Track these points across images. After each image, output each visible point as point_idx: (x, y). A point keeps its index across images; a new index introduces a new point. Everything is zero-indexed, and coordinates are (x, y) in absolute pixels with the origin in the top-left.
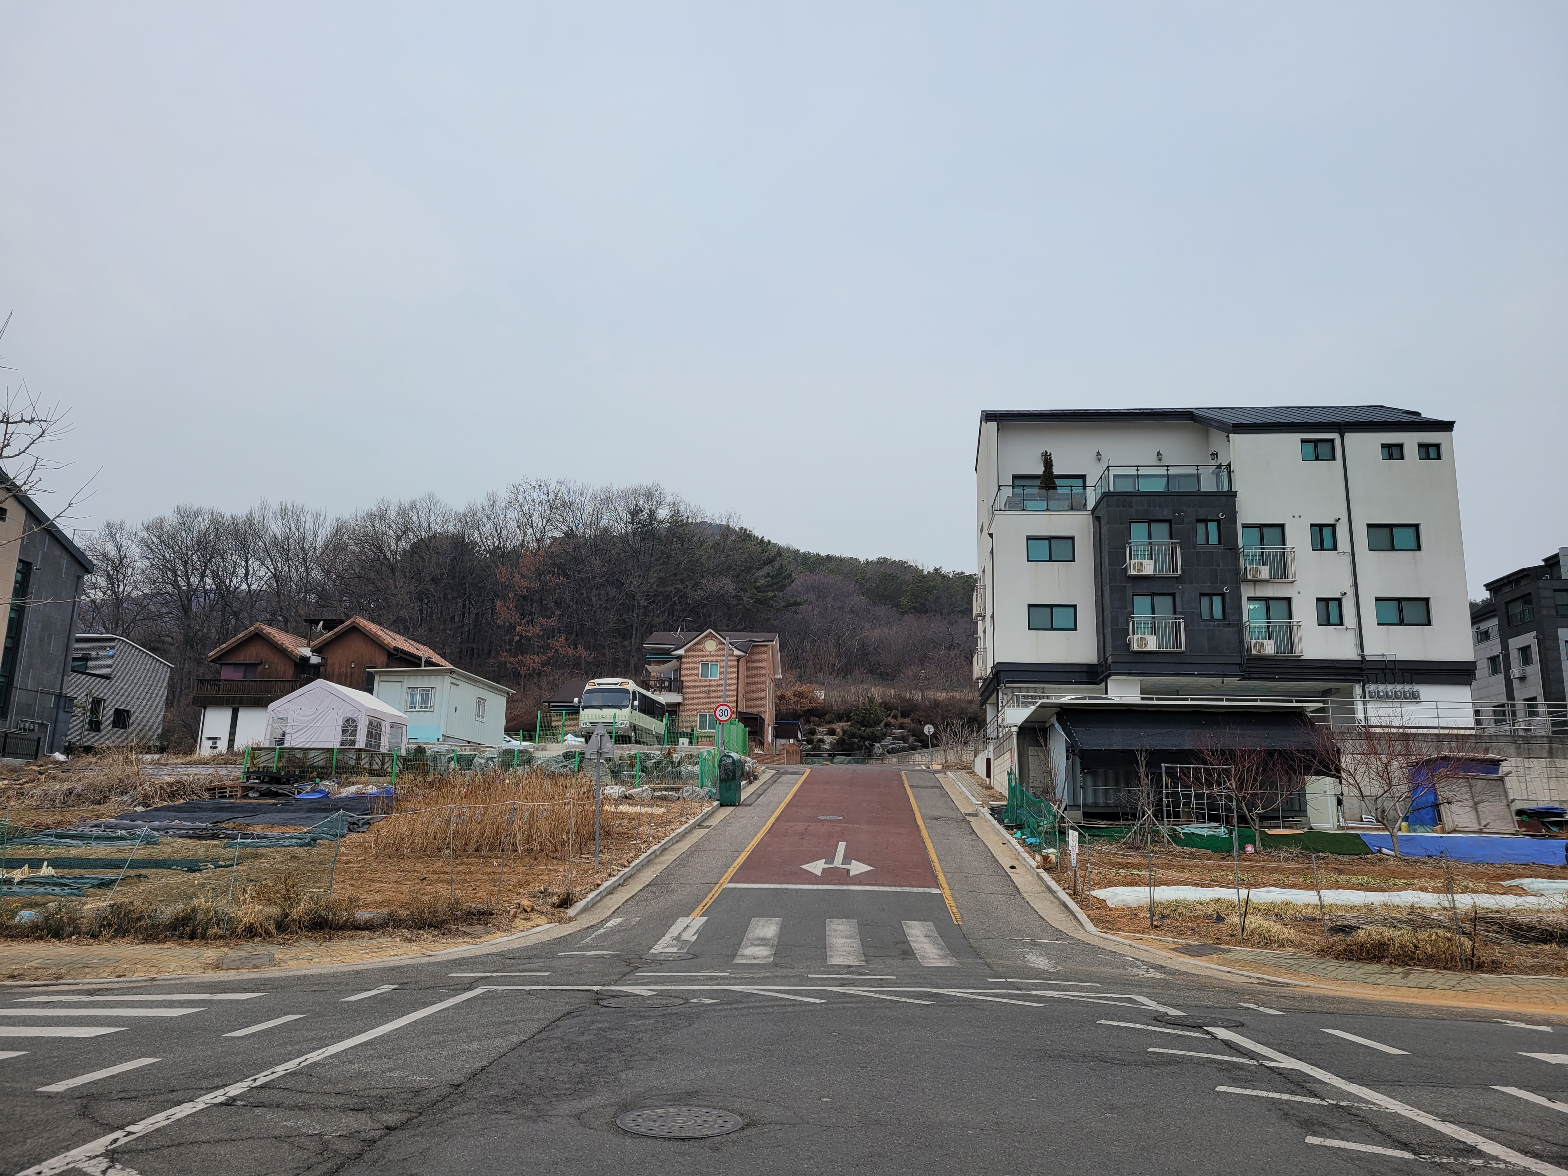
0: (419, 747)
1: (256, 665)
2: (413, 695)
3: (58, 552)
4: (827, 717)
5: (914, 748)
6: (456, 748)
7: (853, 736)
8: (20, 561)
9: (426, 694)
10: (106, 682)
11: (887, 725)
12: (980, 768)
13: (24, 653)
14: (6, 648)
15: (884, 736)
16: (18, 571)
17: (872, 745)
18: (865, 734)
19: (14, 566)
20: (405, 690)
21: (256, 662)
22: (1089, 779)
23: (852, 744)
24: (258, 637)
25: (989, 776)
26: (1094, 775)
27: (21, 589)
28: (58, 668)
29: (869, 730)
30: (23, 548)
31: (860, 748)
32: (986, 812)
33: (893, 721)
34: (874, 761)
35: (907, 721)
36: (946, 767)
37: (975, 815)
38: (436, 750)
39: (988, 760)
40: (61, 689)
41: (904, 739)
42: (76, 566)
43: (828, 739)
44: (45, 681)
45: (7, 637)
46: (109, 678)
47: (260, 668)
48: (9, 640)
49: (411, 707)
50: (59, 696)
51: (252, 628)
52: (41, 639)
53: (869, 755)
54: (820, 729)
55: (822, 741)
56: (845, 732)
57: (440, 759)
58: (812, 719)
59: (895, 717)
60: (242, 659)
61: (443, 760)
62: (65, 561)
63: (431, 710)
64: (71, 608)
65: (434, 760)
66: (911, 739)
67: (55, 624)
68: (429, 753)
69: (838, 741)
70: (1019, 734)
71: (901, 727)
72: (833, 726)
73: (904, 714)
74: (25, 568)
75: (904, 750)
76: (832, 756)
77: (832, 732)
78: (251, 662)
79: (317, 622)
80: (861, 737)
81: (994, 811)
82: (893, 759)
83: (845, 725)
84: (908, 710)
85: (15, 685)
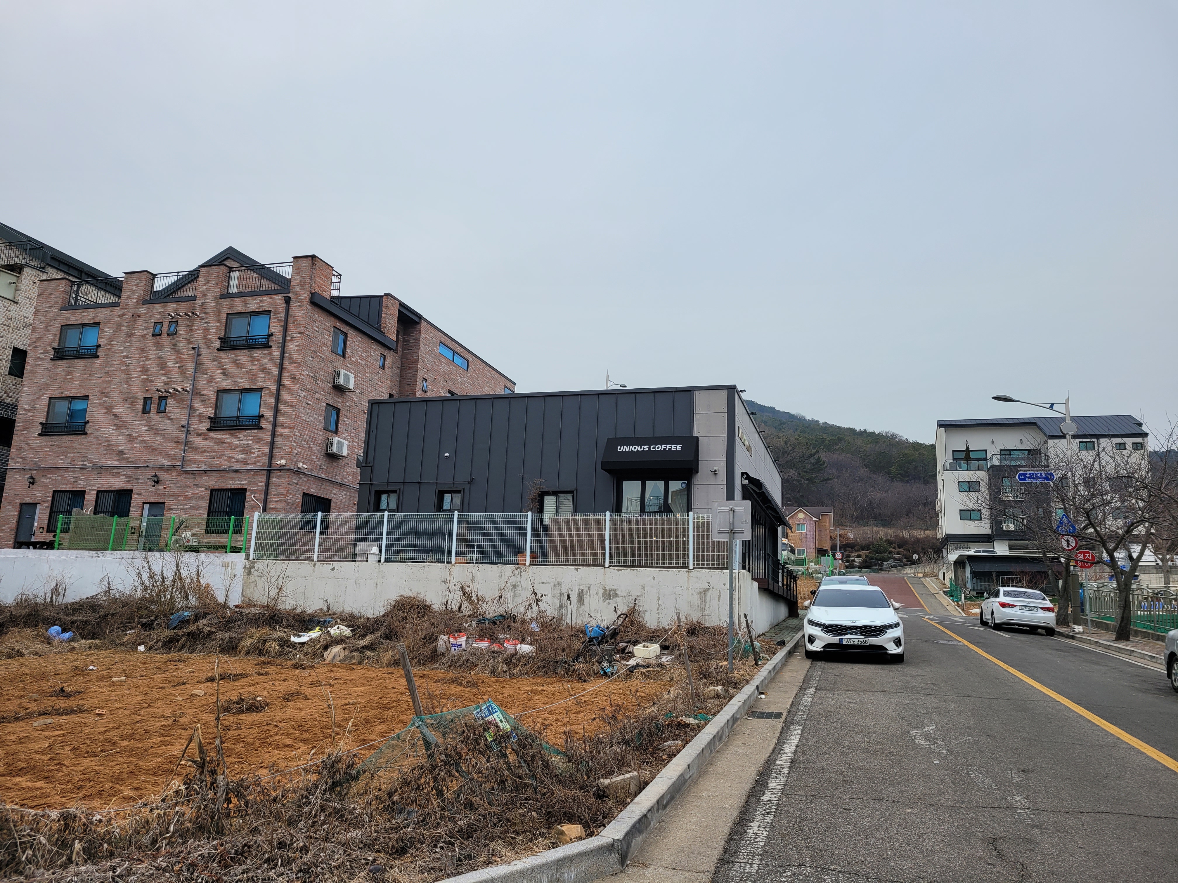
4: (856, 548)
5: (906, 565)
7: (872, 558)
11: (890, 552)
12: (941, 576)
15: (889, 558)
17: (882, 563)
18: (878, 558)
22: (979, 581)
23: (871, 562)
25: (944, 579)
26: (981, 579)
29: (881, 555)
31: (875, 565)
32: (941, 592)
33: (893, 550)
34: (884, 572)
35: (901, 550)
36: (925, 576)
37: (938, 593)
39: (944, 573)
41: (900, 560)
43: (857, 560)
53: (881, 569)
54: (852, 555)
55: (854, 561)
56: (867, 556)
58: (848, 549)
59: (894, 548)
66: (904, 560)
69: (863, 561)
70: (954, 564)
71: (898, 553)
72: (859, 553)
73: (899, 547)
75: (900, 566)
76: (860, 569)
77: (859, 556)
80: (876, 559)
81: (944, 592)
82: (894, 571)
83: (867, 552)
84: (902, 543)
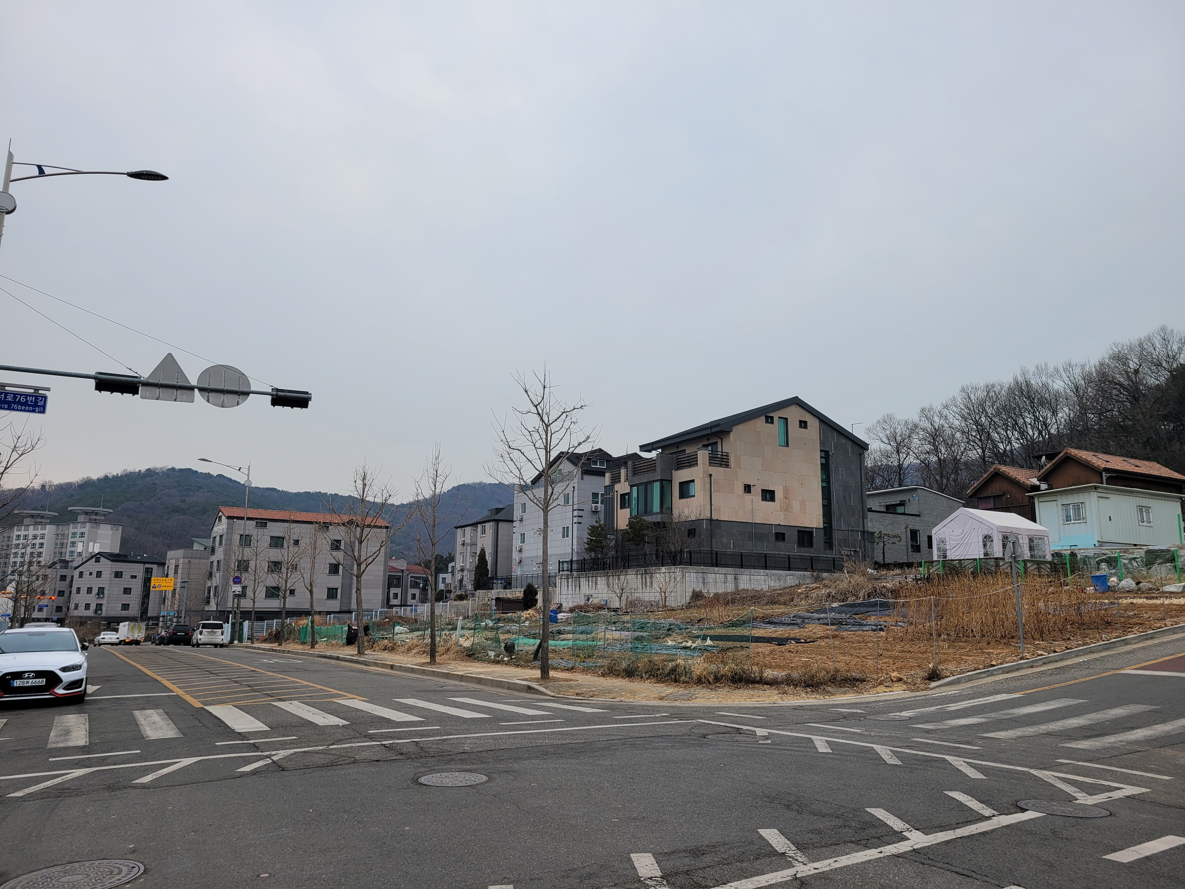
0: (1072, 552)
1: (1001, 496)
2: (1067, 511)
3: (843, 441)
6: (1106, 551)
8: (821, 451)
9: (1078, 507)
10: (918, 518)
13: (835, 507)
14: (823, 506)
16: (821, 457)
19: (818, 454)
20: (1060, 507)
21: (1000, 494)
24: (997, 475)
27: (825, 468)
28: (859, 514)
30: (822, 443)
38: (1084, 554)
40: (864, 528)
42: (857, 447)
44: (852, 523)
45: (823, 499)
46: (918, 516)
47: (1004, 498)
48: (825, 500)
49: (1067, 521)
50: (863, 532)
51: (992, 469)
52: (844, 497)
57: (1089, 561)
60: (990, 492)
61: (1092, 563)
62: (849, 446)
63: (1084, 521)
64: (859, 475)
65: (1085, 563)
67: (851, 486)
68: (1079, 556)
74: (826, 455)
78: (997, 494)
79: (1041, 457)
85: (833, 528)
